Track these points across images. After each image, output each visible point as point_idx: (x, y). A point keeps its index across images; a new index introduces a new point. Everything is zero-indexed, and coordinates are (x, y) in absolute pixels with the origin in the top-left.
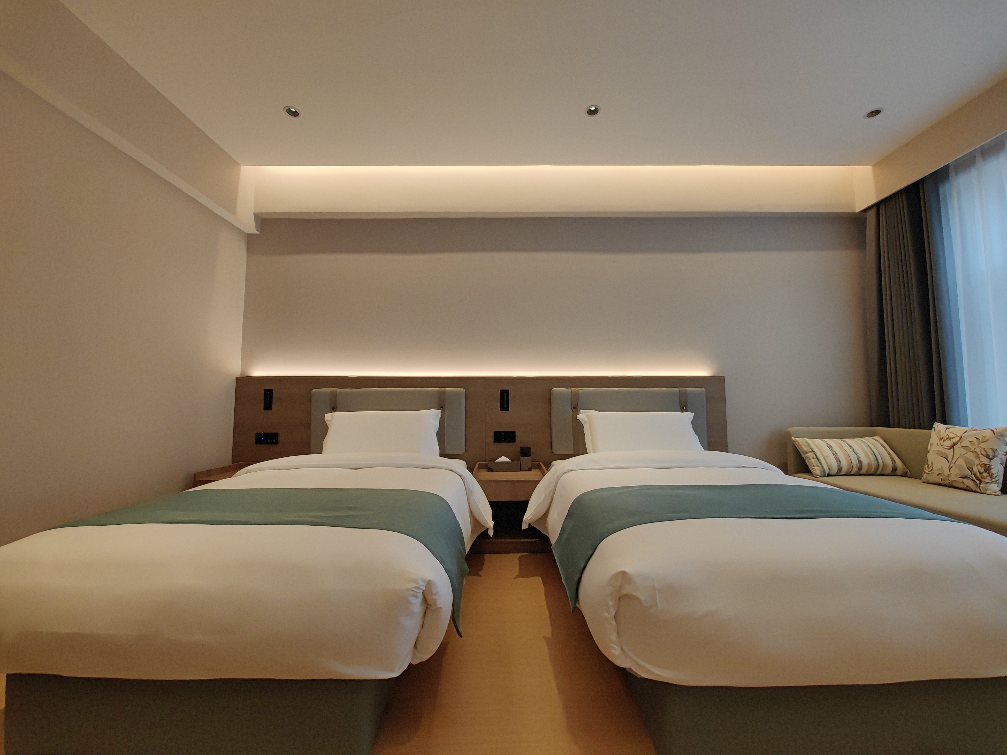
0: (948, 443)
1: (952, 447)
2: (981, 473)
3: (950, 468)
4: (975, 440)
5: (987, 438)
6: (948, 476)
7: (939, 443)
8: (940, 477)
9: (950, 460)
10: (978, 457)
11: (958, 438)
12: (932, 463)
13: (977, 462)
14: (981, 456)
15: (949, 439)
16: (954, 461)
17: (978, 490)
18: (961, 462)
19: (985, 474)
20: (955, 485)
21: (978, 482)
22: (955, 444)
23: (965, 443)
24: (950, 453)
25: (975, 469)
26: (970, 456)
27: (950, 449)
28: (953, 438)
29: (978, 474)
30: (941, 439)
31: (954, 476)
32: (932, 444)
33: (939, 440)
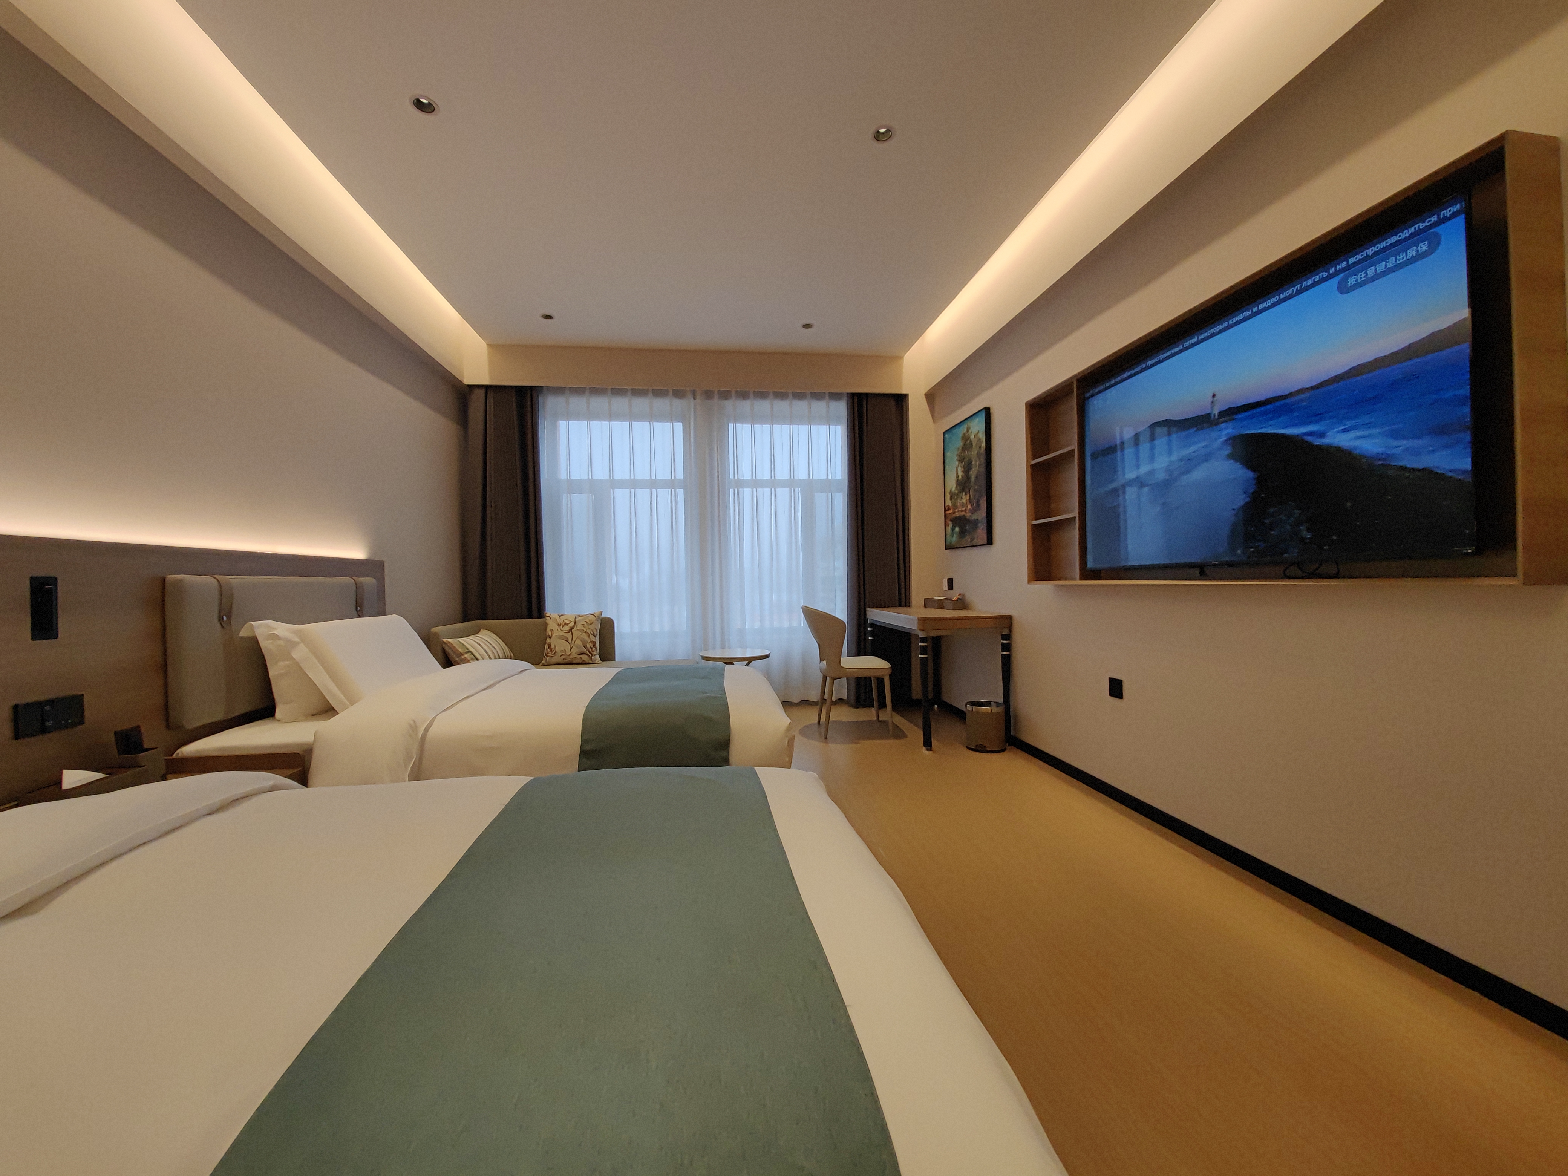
0: (567, 628)
1: (571, 630)
2: (591, 648)
3: (571, 649)
4: (585, 623)
5: (592, 621)
6: (570, 655)
7: (559, 630)
8: (563, 657)
9: (570, 641)
10: (589, 636)
11: (573, 623)
12: (555, 646)
13: (587, 640)
14: (591, 635)
15: (567, 624)
16: (573, 642)
17: (590, 662)
18: (579, 642)
19: (594, 649)
20: (576, 660)
21: (591, 655)
22: (572, 628)
23: (579, 626)
24: (569, 636)
25: (588, 646)
26: (585, 636)
27: (569, 632)
28: (569, 623)
29: (590, 650)
30: (559, 625)
31: (574, 654)
32: (552, 630)
33: (557, 626)
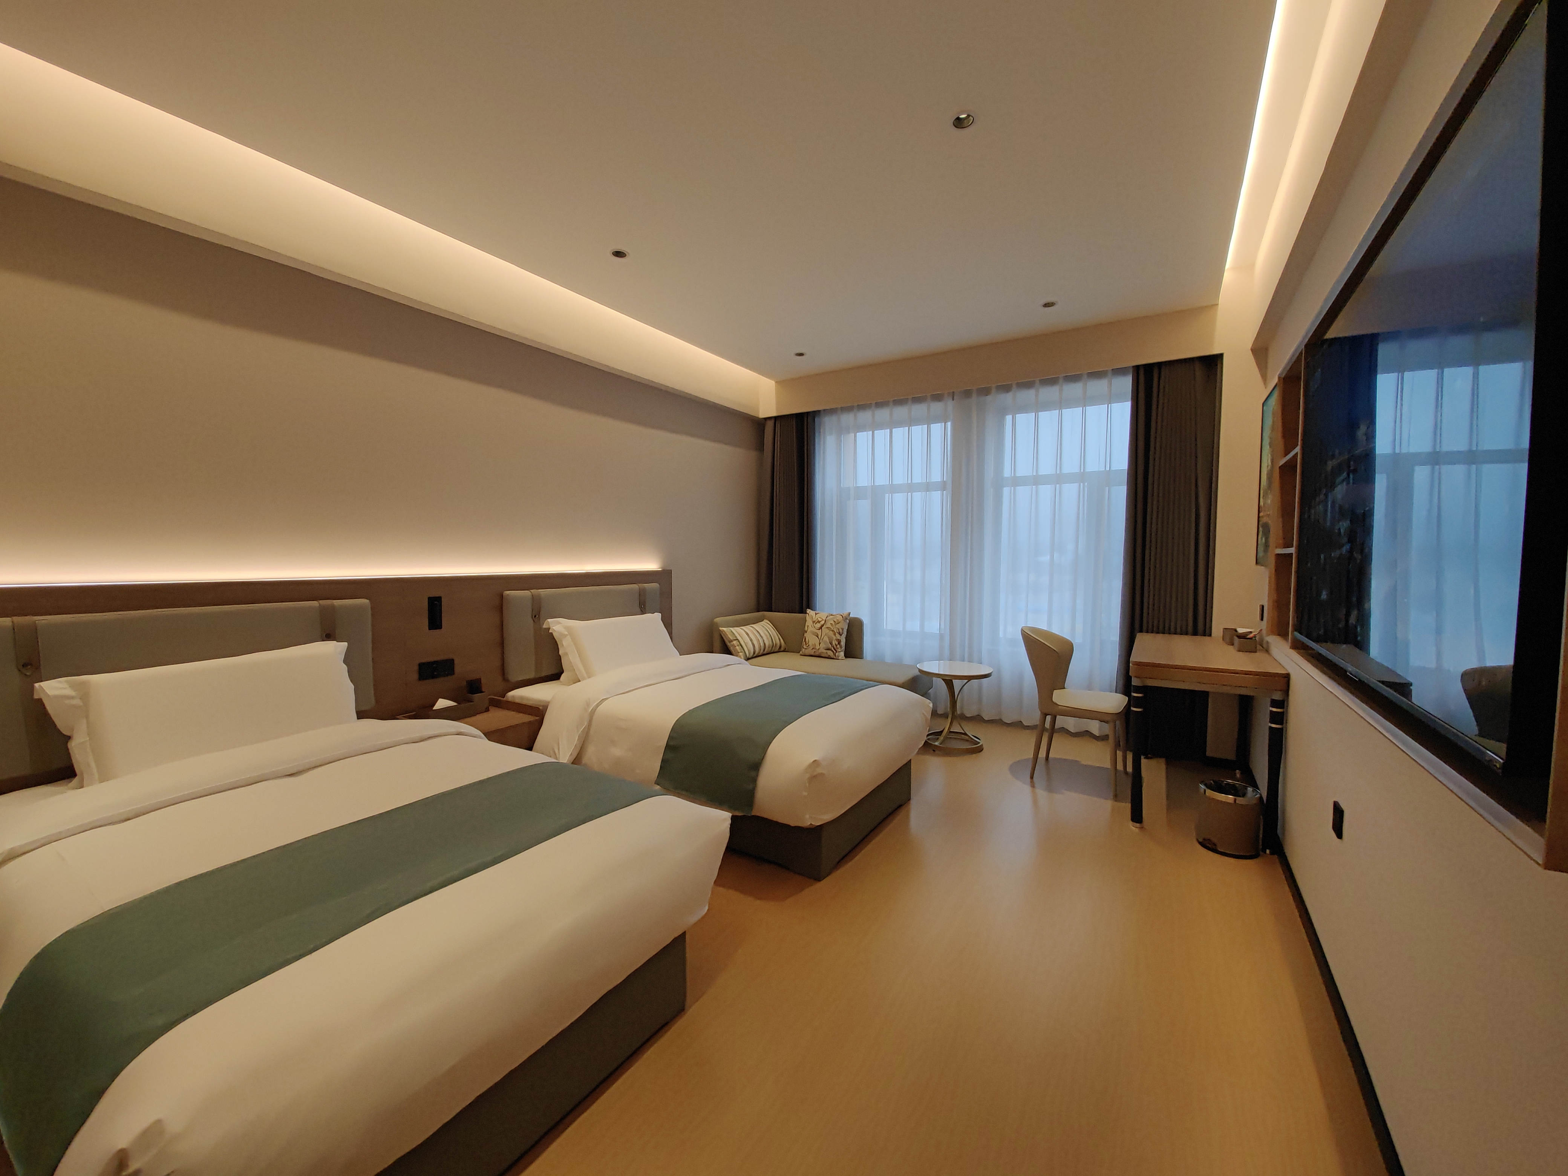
0: (818, 625)
1: (821, 628)
2: (836, 645)
3: (820, 644)
4: (833, 623)
5: (839, 621)
6: (819, 649)
7: (813, 626)
8: (814, 650)
9: (819, 637)
10: (835, 635)
11: (824, 622)
12: (809, 640)
13: (834, 638)
14: (836, 633)
15: (819, 622)
16: (822, 638)
17: (835, 658)
18: (826, 639)
19: (838, 646)
20: (823, 656)
21: (835, 652)
22: (822, 626)
23: (828, 625)
24: (819, 632)
25: (834, 643)
26: (830, 633)
27: (819, 629)
28: (821, 621)
30: (814, 622)
31: (822, 650)
32: (808, 626)
33: (812, 623)
